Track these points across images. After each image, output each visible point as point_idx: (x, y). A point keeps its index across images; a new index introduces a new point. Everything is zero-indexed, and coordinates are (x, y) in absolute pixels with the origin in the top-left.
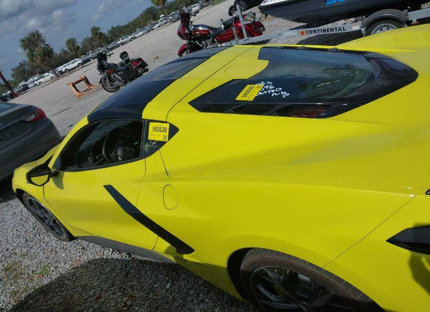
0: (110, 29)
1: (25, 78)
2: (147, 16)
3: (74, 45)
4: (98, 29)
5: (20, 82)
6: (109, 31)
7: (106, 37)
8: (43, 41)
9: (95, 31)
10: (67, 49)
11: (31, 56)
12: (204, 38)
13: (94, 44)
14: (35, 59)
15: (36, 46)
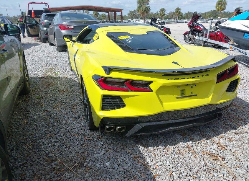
0: (187, 12)
1: (133, 18)
2: (211, 14)
3: (163, 12)
4: (180, 9)
5: (130, 18)
6: (186, 13)
7: (182, 16)
8: (148, 4)
9: (178, 10)
10: (159, 13)
11: (139, 8)
12: (198, 32)
13: (174, 16)
14: (139, 11)
15: (144, 5)
